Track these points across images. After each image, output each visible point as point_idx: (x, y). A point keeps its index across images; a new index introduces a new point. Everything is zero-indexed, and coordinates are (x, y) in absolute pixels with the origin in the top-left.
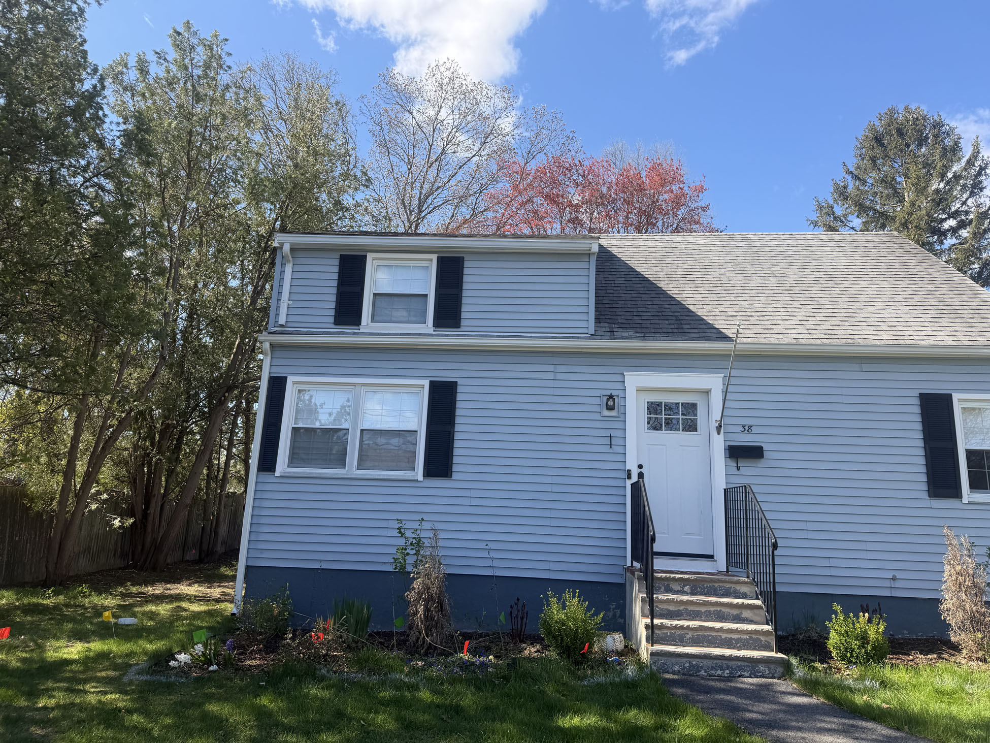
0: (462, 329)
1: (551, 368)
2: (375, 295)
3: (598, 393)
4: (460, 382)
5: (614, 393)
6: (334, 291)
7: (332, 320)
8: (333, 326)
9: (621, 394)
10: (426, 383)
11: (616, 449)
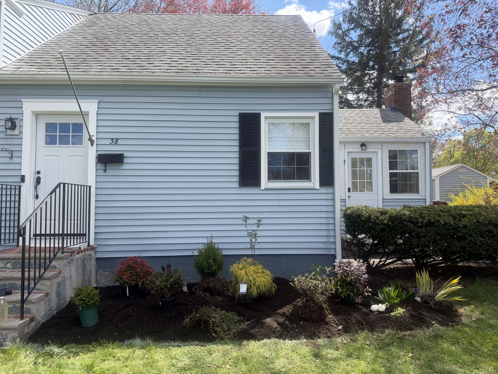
9: (20, 117)
11: (15, 160)
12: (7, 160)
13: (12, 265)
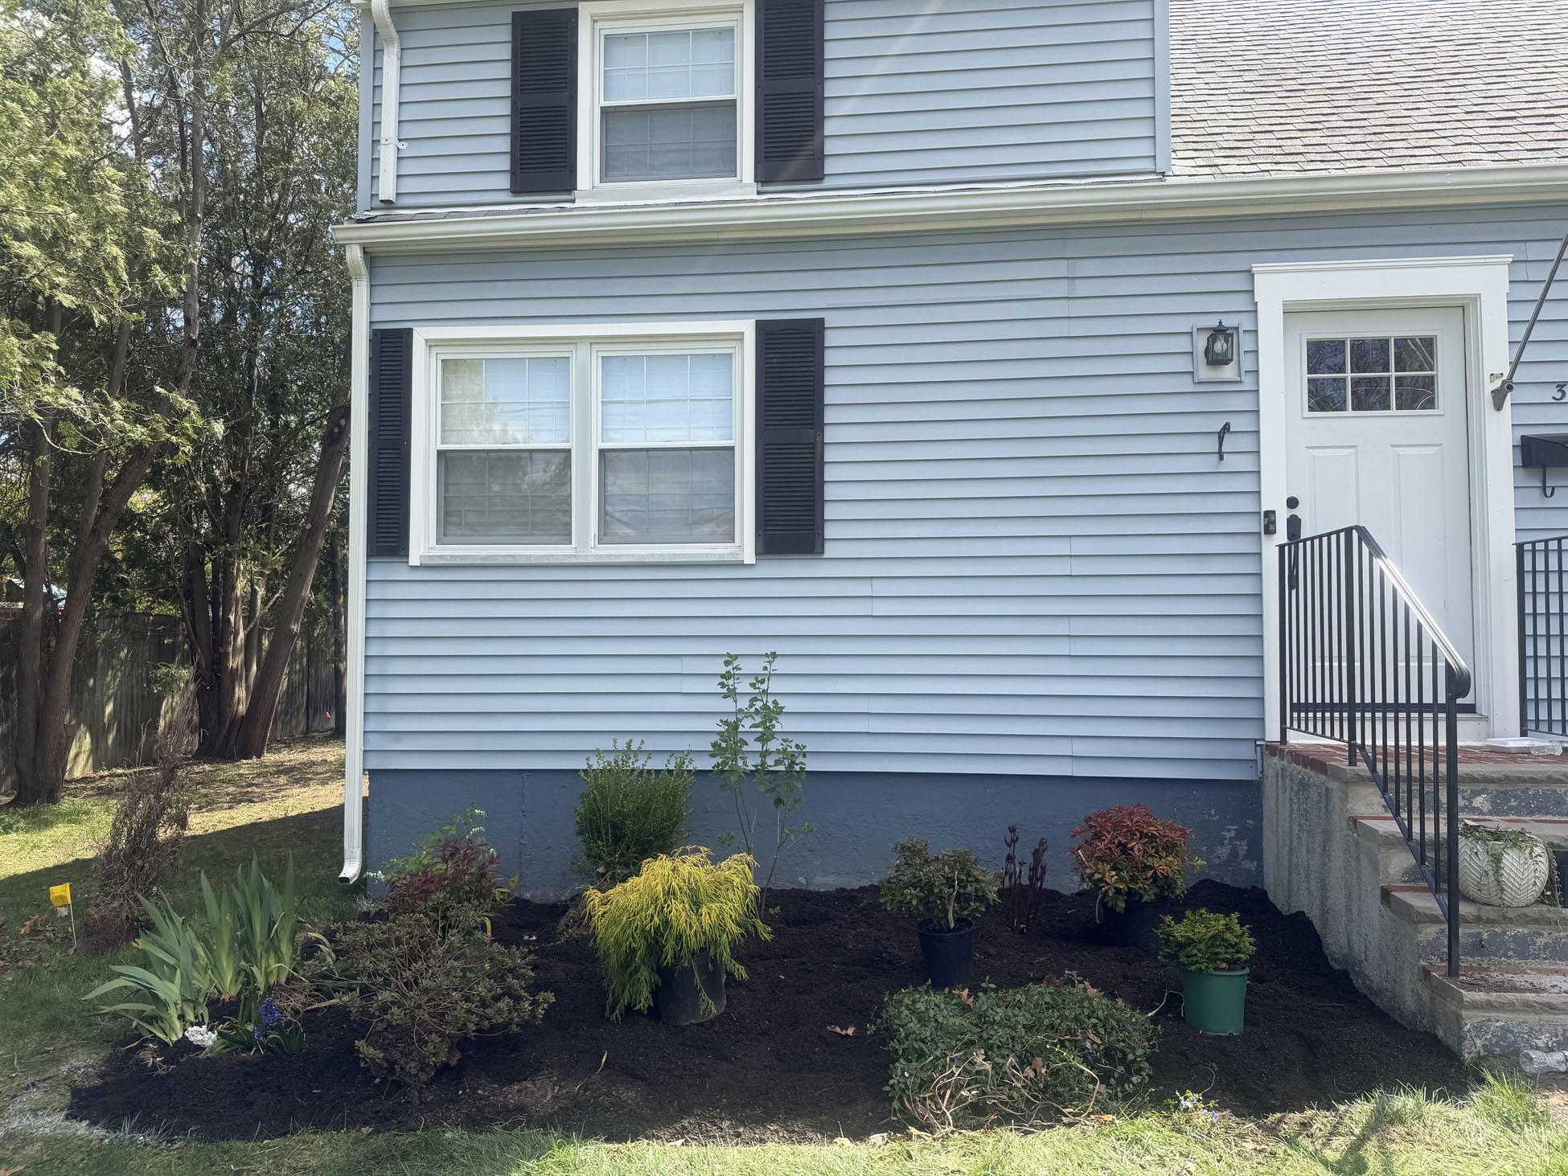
0: (828, 182)
1: (1061, 268)
2: (606, 112)
3: (1184, 324)
4: (831, 319)
5: (1229, 321)
6: (505, 108)
7: (505, 182)
8: (508, 197)
9: (1245, 323)
10: (747, 328)
11: (1232, 463)
12: (1210, 463)
13: (1493, 803)
